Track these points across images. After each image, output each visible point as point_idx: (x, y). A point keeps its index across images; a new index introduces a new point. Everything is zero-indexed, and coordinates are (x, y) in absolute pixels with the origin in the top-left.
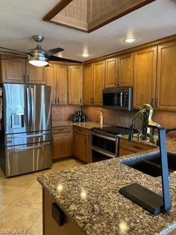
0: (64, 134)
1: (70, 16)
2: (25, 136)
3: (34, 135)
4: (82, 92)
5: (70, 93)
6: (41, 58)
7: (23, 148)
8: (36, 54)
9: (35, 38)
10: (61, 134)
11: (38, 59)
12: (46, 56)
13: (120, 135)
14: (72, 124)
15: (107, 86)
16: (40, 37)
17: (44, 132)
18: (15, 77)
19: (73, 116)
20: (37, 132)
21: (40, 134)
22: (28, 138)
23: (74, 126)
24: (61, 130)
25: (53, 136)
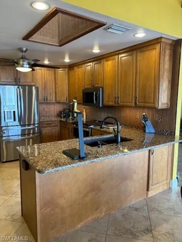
0: (51, 128)
1: (44, 35)
2: (20, 128)
3: (27, 127)
4: (67, 91)
5: (57, 92)
6: (25, 66)
7: (17, 138)
8: (21, 63)
9: (21, 50)
10: (49, 128)
11: (23, 66)
12: (29, 64)
13: (92, 126)
14: (59, 119)
15: (86, 87)
16: (24, 49)
17: (36, 125)
18: (7, 79)
19: (61, 112)
20: (29, 125)
21: (32, 127)
22: (22, 130)
23: (61, 121)
24: (49, 124)
25: (42, 129)
